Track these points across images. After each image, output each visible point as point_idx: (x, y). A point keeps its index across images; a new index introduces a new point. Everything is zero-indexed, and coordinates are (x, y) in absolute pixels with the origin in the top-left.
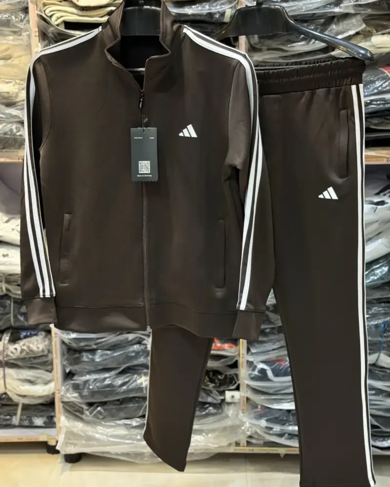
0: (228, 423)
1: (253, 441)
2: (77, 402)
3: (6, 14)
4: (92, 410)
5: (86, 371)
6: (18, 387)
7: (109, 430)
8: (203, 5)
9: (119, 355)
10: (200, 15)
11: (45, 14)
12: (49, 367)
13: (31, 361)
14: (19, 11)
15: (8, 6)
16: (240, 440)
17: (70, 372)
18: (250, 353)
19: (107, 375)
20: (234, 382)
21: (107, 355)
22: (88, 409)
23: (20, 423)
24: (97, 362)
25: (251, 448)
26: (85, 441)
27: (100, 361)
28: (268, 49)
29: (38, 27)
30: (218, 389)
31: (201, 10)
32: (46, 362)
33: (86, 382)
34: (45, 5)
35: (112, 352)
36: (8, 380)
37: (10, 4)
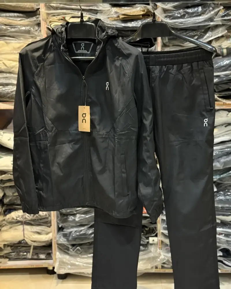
0: (151, 255)
1: (165, 266)
2: (66, 244)
3: (28, 27)
4: (74, 249)
5: (70, 226)
6: (31, 236)
7: (83, 260)
8: (138, 22)
9: (89, 217)
10: (136, 27)
11: (51, 27)
12: (49, 225)
13: (38, 221)
14: (35, 25)
15: (29, 22)
16: (158, 265)
17: (61, 227)
18: (163, 215)
19: (82, 228)
20: (154, 232)
21: (83, 217)
22: (72, 248)
23: (31, 257)
24: (77, 221)
25: (164, 270)
26: (70, 266)
27: (79, 221)
28: (173, 46)
29: (47, 34)
30: (145, 236)
31: (137, 24)
32: (47, 221)
33: (71, 232)
34: (50, 22)
35: (85, 215)
36: (25, 232)
37: (30, 22)
